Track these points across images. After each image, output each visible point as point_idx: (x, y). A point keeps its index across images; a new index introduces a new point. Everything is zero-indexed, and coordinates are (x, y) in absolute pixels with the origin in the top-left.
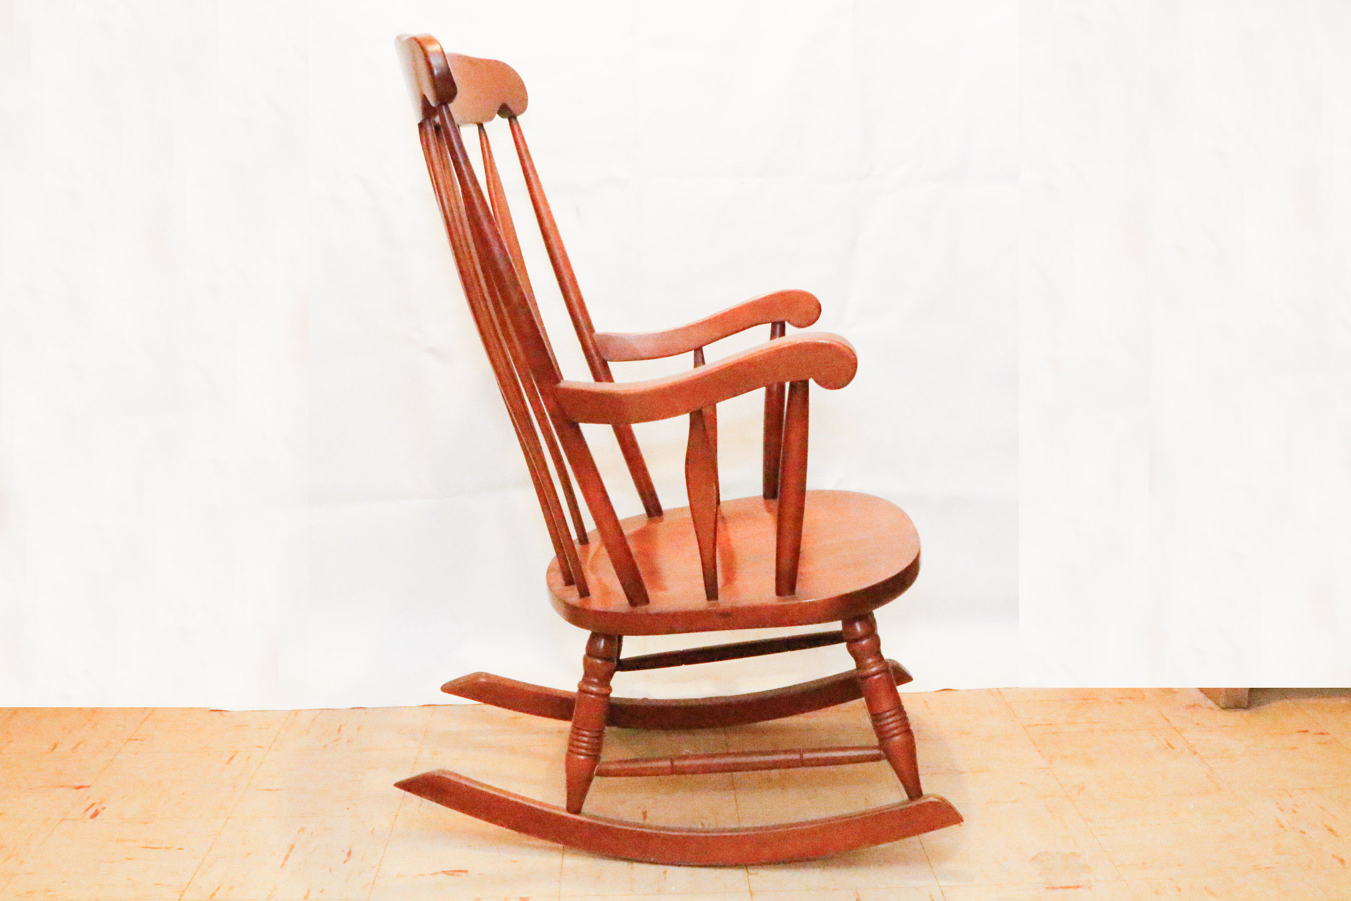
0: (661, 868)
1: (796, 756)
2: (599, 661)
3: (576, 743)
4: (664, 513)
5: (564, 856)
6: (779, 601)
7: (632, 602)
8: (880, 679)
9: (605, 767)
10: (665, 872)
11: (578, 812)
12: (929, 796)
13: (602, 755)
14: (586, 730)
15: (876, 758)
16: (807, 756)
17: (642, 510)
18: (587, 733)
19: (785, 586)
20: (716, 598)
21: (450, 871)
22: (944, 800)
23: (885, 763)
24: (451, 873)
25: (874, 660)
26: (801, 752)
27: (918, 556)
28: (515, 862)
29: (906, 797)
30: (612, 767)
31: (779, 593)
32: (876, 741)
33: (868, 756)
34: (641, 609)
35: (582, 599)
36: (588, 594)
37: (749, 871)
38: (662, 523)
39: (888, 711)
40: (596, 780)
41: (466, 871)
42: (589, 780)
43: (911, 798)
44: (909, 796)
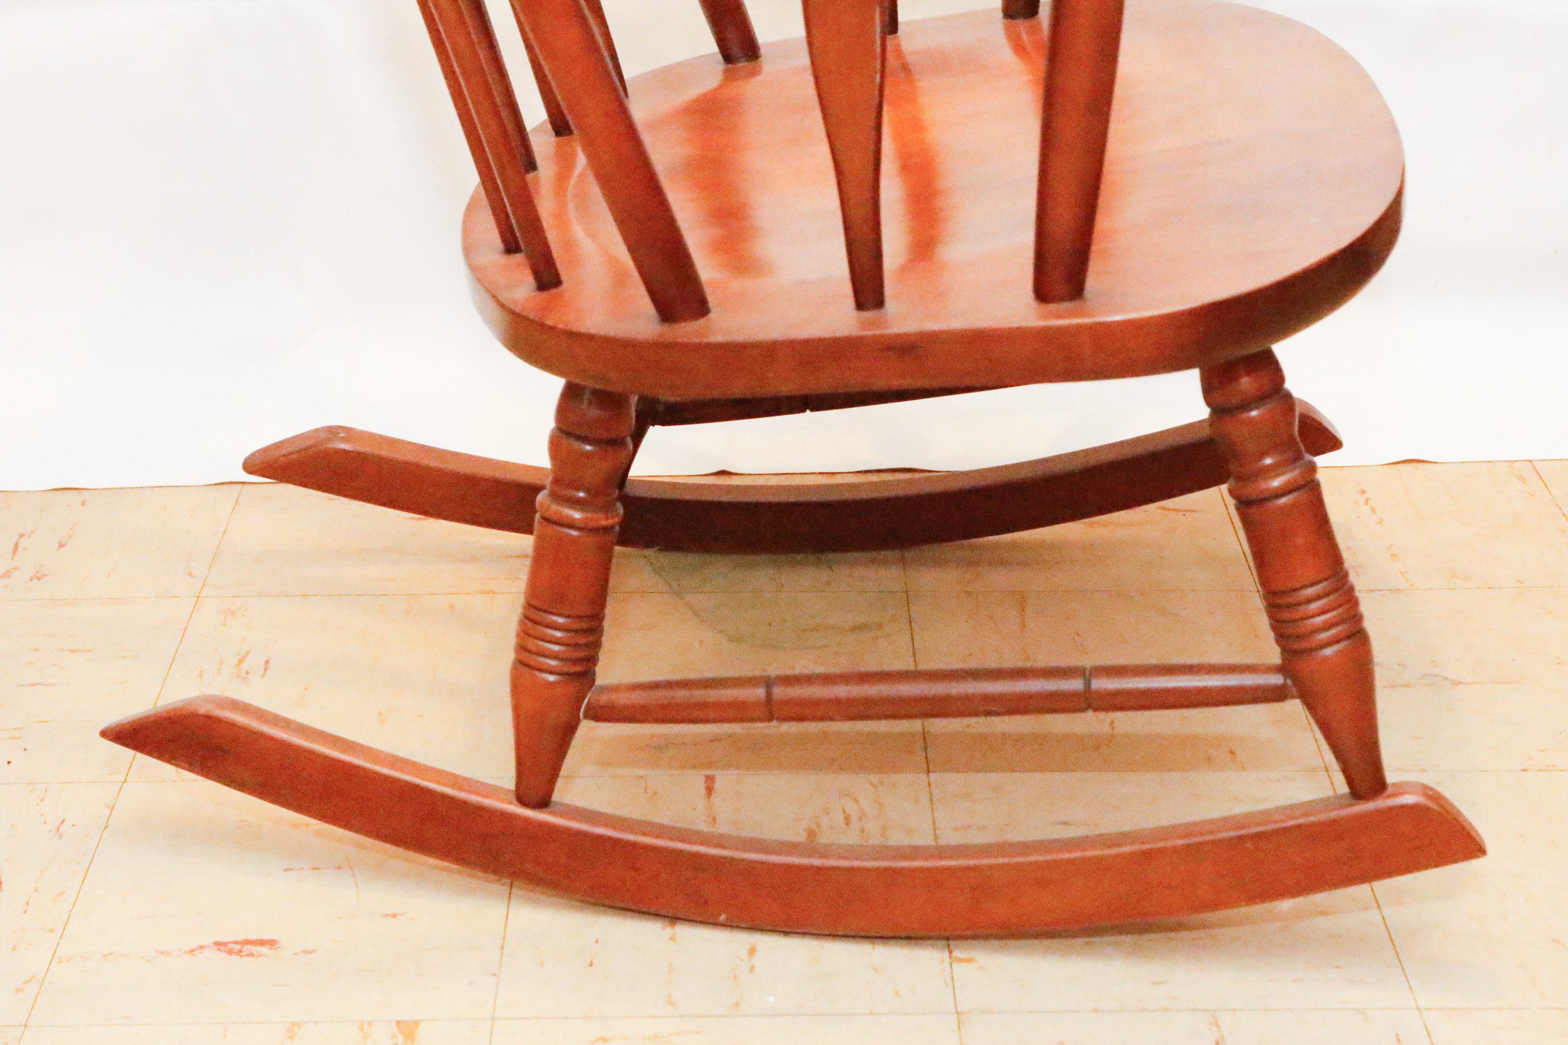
0: (740, 940)
1: (1075, 685)
2: (588, 448)
3: (531, 644)
4: (763, 51)
5: (513, 902)
6: (1046, 318)
7: (667, 313)
8: (1293, 506)
9: (604, 699)
10: (752, 951)
11: (544, 803)
12: (1402, 788)
13: (599, 669)
14: (559, 615)
15: (1274, 695)
16: (1103, 684)
17: (710, 46)
18: (561, 620)
19: (1056, 275)
20: (879, 303)
21: (236, 943)
22: (1436, 797)
23: (1295, 706)
24: (238, 947)
25: (1279, 458)
26: (1086, 674)
27: (1400, 194)
28: (394, 916)
29: (1343, 788)
30: (624, 699)
31: (1042, 293)
32: (1274, 655)
33: (1257, 689)
34: (687, 331)
35: (545, 294)
36: (557, 282)
37: (956, 954)
38: (759, 78)
39: (1312, 585)
40: (586, 728)
41: (271, 943)
42: (569, 730)
43: (1357, 794)
44: (1350, 782)
